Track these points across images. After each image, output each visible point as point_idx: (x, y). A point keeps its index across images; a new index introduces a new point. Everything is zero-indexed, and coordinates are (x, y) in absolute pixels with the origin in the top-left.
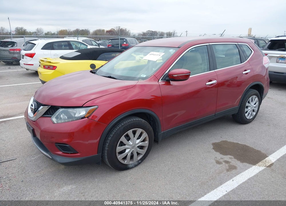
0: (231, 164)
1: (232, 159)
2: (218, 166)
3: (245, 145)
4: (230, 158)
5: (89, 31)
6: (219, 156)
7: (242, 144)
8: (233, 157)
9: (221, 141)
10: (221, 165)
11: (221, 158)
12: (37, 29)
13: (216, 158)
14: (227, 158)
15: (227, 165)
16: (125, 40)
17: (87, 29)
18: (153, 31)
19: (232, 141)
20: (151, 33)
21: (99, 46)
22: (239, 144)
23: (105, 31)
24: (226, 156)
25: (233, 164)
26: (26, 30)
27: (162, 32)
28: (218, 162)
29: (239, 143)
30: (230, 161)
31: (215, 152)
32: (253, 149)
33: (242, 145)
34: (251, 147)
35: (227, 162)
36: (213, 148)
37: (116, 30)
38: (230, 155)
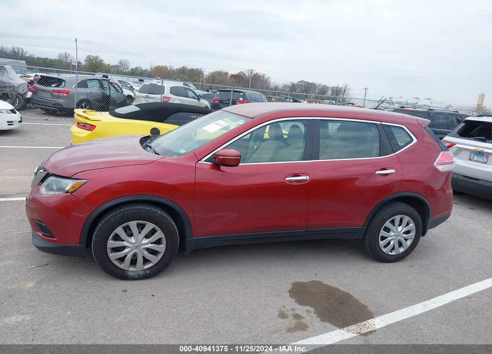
0: (303, 321)
1: (310, 314)
2: (280, 320)
3: (348, 294)
4: (308, 311)
5: (203, 72)
6: (291, 304)
7: (345, 291)
8: (313, 310)
9: (312, 281)
10: (284, 320)
11: (292, 309)
12: (121, 62)
13: (284, 307)
14: (301, 310)
15: (294, 321)
16: (242, 94)
17: (200, 69)
18: (310, 82)
19: (329, 284)
20: (305, 87)
21: (199, 99)
22: (339, 290)
23: (229, 76)
24: (302, 307)
25: (305, 322)
26: (102, 61)
27: (324, 86)
28: (282, 315)
29: (341, 288)
30: (303, 315)
31: (288, 297)
32: (357, 301)
33: (343, 292)
34: (356, 297)
35: (297, 317)
36: (290, 291)
37: (247, 74)
38: (312, 306)
